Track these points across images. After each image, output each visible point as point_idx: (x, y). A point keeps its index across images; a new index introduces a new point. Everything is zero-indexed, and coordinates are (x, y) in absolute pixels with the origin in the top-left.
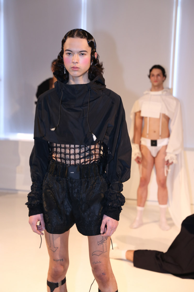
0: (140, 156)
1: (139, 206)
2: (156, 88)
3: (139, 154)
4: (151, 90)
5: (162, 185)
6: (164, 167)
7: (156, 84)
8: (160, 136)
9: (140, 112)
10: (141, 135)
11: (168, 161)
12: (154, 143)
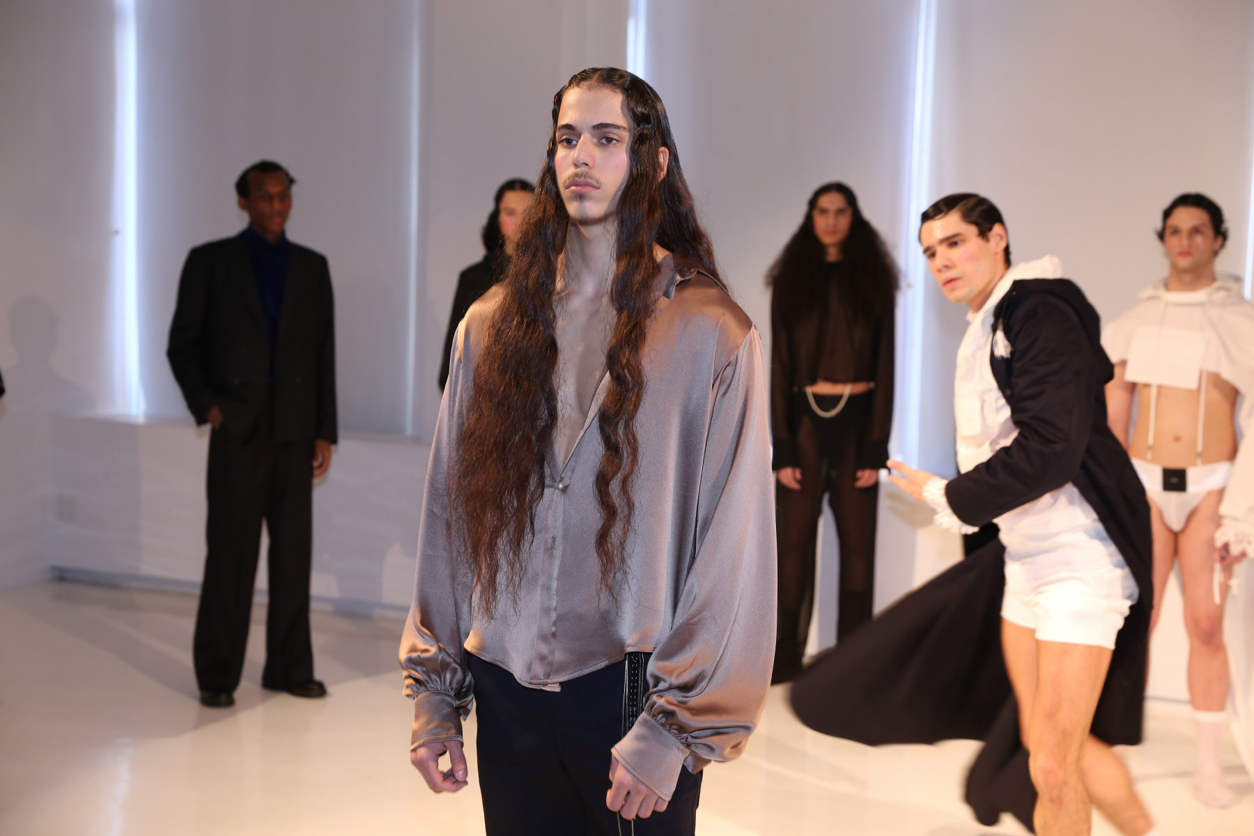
5: (1207, 634)
8: (1199, 455)
9: (1123, 364)
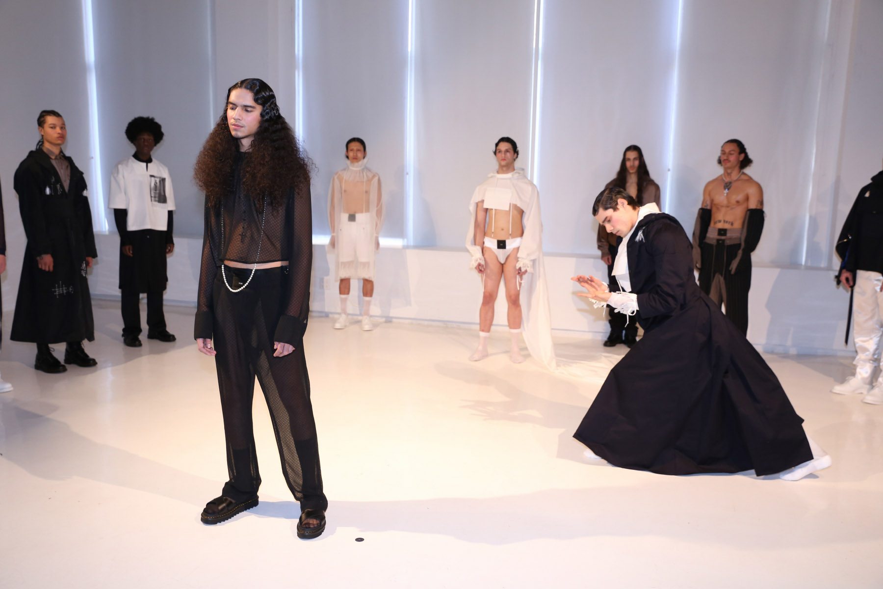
0: (483, 263)
1: (483, 331)
2: (504, 169)
3: (480, 259)
4: (498, 172)
5: (514, 301)
6: (516, 277)
7: (503, 163)
8: (510, 235)
9: (483, 201)
10: (485, 234)
11: (520, 269)
12: (502, 245)
